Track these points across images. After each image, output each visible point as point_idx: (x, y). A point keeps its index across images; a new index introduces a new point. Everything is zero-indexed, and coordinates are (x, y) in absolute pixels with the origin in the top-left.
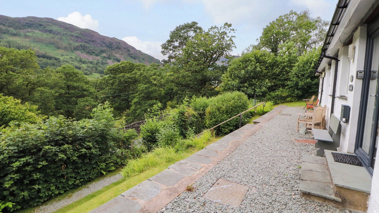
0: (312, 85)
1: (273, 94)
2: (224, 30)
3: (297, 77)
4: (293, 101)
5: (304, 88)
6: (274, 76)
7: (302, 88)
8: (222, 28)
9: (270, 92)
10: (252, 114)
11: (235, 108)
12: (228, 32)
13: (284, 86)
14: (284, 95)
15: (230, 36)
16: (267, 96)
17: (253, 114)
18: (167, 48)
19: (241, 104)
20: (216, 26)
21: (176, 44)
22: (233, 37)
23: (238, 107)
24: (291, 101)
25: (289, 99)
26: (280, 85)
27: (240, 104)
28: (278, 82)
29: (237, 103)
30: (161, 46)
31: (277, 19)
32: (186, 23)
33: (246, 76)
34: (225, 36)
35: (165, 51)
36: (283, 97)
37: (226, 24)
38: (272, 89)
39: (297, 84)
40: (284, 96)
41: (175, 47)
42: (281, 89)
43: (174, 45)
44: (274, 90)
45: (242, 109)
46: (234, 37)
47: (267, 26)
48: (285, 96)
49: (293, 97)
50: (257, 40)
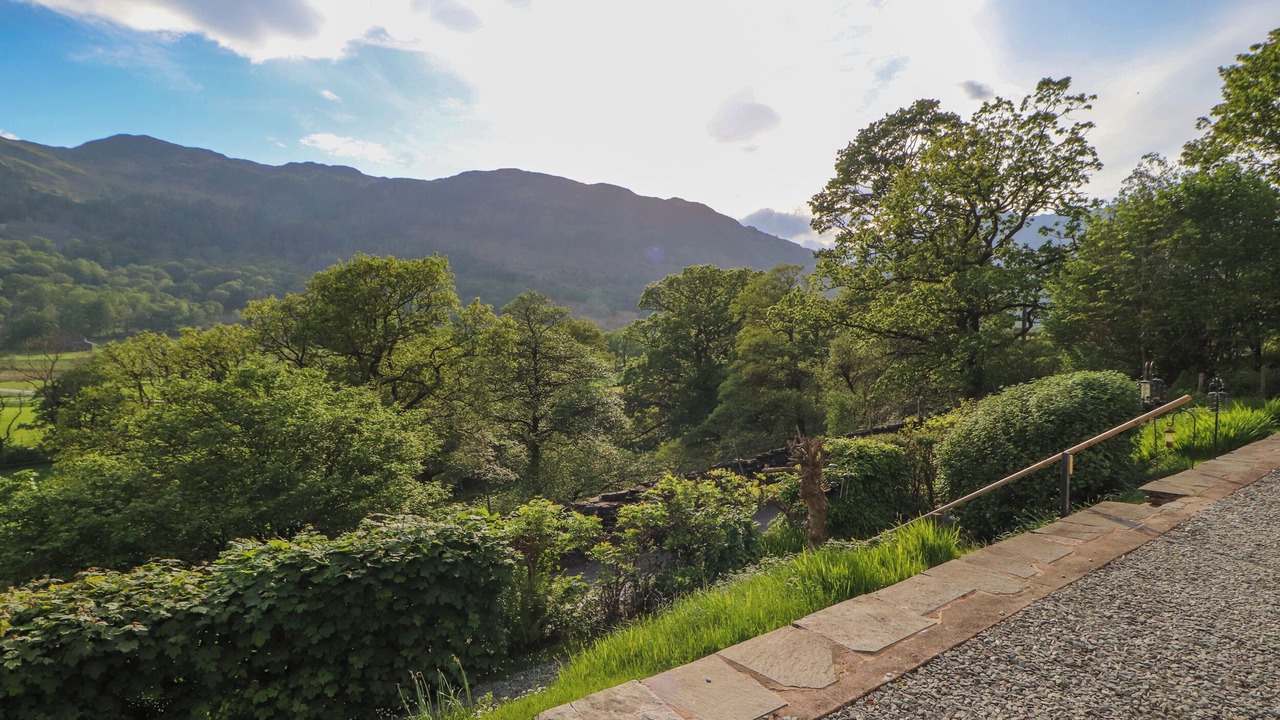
2: (1042, 107)
8: (1032, 101)
12: (1058, 110)
15: (1069, 126)
18: (830, 209)
20: (999, 100)
21: (865, 188)
22: (1084, 126)
30: (811, 203)
32: (893, 111)
34: (1050, 132)
35: (825, 219)
37: (1046, 83)
41: (860, 200)
43: (855, 192)
46: (1090, 125)
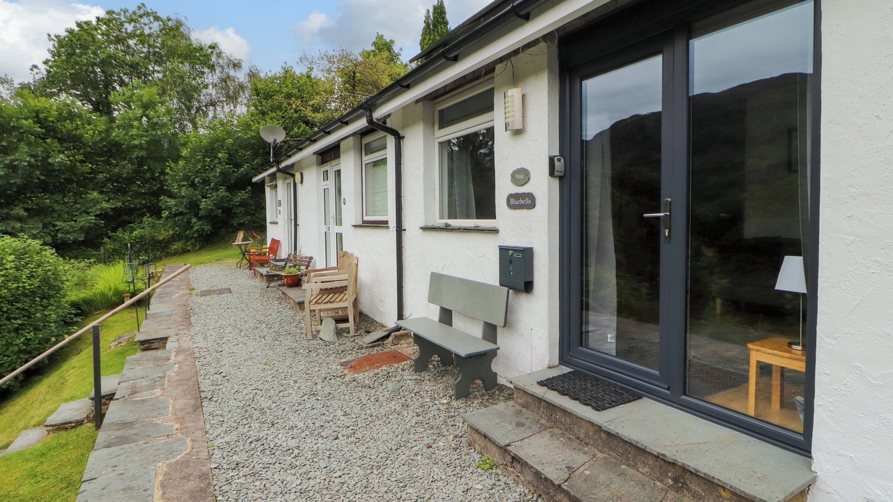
0: (234, 206)
1: (124, 235)
3: (190, 186)
4: (189, 251)
5: (216, 216)
6: (118, 182)
7: (210, 215)
9: (114, 230)
10: (80, 309)
11: (11, 303)
13: (156, 212)
14: (162, 235)
16: (105, 243)
17: (84, 307)
19: (36, 282)
23: (26, 296)
24: (184, 252)
25: (176, 246)
26: (141, 209)
27: (30, 285)
28: (136, 201)
29: (16, 279)
31: (98, 18)
33: (12, 181)
36: (160, 242)
38: (117, 219)
39: (194, 206)
40: (161, 238)
42: (147, 219)
44: (123, 225)
45: (42, 299)
47: (71, 32)
48: (164, 239)
49: (188, 239)
50: (36, 70)
